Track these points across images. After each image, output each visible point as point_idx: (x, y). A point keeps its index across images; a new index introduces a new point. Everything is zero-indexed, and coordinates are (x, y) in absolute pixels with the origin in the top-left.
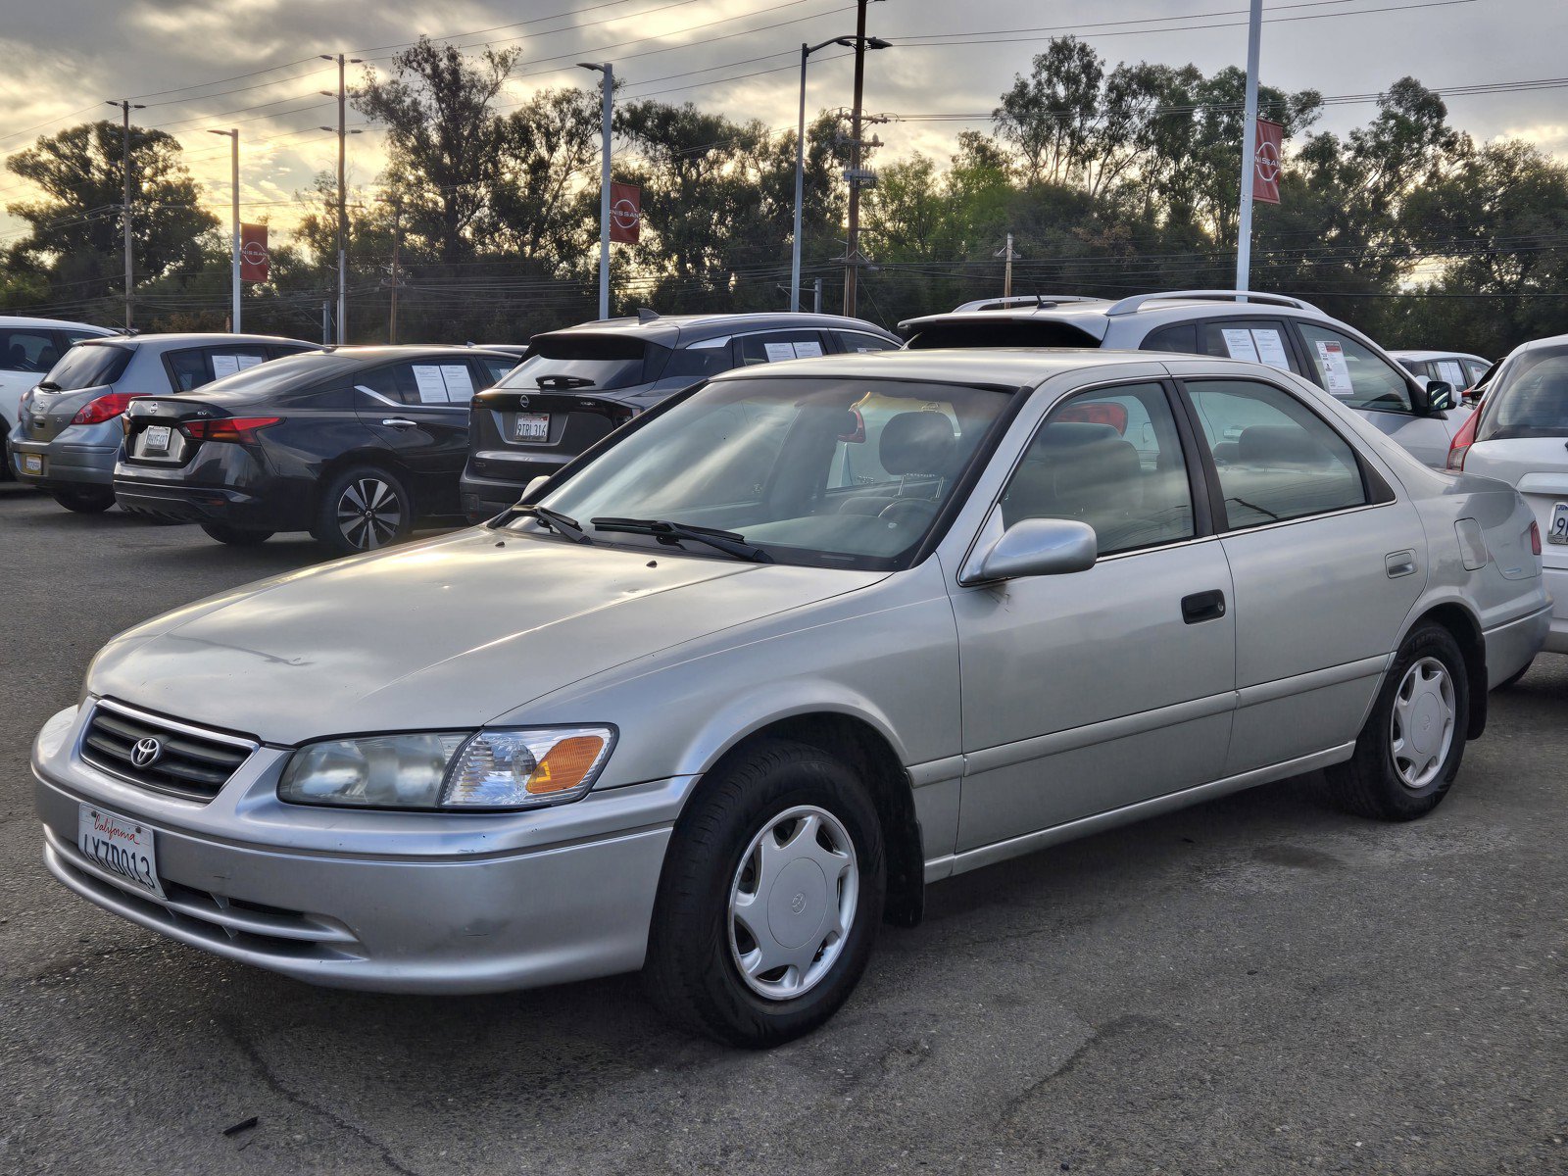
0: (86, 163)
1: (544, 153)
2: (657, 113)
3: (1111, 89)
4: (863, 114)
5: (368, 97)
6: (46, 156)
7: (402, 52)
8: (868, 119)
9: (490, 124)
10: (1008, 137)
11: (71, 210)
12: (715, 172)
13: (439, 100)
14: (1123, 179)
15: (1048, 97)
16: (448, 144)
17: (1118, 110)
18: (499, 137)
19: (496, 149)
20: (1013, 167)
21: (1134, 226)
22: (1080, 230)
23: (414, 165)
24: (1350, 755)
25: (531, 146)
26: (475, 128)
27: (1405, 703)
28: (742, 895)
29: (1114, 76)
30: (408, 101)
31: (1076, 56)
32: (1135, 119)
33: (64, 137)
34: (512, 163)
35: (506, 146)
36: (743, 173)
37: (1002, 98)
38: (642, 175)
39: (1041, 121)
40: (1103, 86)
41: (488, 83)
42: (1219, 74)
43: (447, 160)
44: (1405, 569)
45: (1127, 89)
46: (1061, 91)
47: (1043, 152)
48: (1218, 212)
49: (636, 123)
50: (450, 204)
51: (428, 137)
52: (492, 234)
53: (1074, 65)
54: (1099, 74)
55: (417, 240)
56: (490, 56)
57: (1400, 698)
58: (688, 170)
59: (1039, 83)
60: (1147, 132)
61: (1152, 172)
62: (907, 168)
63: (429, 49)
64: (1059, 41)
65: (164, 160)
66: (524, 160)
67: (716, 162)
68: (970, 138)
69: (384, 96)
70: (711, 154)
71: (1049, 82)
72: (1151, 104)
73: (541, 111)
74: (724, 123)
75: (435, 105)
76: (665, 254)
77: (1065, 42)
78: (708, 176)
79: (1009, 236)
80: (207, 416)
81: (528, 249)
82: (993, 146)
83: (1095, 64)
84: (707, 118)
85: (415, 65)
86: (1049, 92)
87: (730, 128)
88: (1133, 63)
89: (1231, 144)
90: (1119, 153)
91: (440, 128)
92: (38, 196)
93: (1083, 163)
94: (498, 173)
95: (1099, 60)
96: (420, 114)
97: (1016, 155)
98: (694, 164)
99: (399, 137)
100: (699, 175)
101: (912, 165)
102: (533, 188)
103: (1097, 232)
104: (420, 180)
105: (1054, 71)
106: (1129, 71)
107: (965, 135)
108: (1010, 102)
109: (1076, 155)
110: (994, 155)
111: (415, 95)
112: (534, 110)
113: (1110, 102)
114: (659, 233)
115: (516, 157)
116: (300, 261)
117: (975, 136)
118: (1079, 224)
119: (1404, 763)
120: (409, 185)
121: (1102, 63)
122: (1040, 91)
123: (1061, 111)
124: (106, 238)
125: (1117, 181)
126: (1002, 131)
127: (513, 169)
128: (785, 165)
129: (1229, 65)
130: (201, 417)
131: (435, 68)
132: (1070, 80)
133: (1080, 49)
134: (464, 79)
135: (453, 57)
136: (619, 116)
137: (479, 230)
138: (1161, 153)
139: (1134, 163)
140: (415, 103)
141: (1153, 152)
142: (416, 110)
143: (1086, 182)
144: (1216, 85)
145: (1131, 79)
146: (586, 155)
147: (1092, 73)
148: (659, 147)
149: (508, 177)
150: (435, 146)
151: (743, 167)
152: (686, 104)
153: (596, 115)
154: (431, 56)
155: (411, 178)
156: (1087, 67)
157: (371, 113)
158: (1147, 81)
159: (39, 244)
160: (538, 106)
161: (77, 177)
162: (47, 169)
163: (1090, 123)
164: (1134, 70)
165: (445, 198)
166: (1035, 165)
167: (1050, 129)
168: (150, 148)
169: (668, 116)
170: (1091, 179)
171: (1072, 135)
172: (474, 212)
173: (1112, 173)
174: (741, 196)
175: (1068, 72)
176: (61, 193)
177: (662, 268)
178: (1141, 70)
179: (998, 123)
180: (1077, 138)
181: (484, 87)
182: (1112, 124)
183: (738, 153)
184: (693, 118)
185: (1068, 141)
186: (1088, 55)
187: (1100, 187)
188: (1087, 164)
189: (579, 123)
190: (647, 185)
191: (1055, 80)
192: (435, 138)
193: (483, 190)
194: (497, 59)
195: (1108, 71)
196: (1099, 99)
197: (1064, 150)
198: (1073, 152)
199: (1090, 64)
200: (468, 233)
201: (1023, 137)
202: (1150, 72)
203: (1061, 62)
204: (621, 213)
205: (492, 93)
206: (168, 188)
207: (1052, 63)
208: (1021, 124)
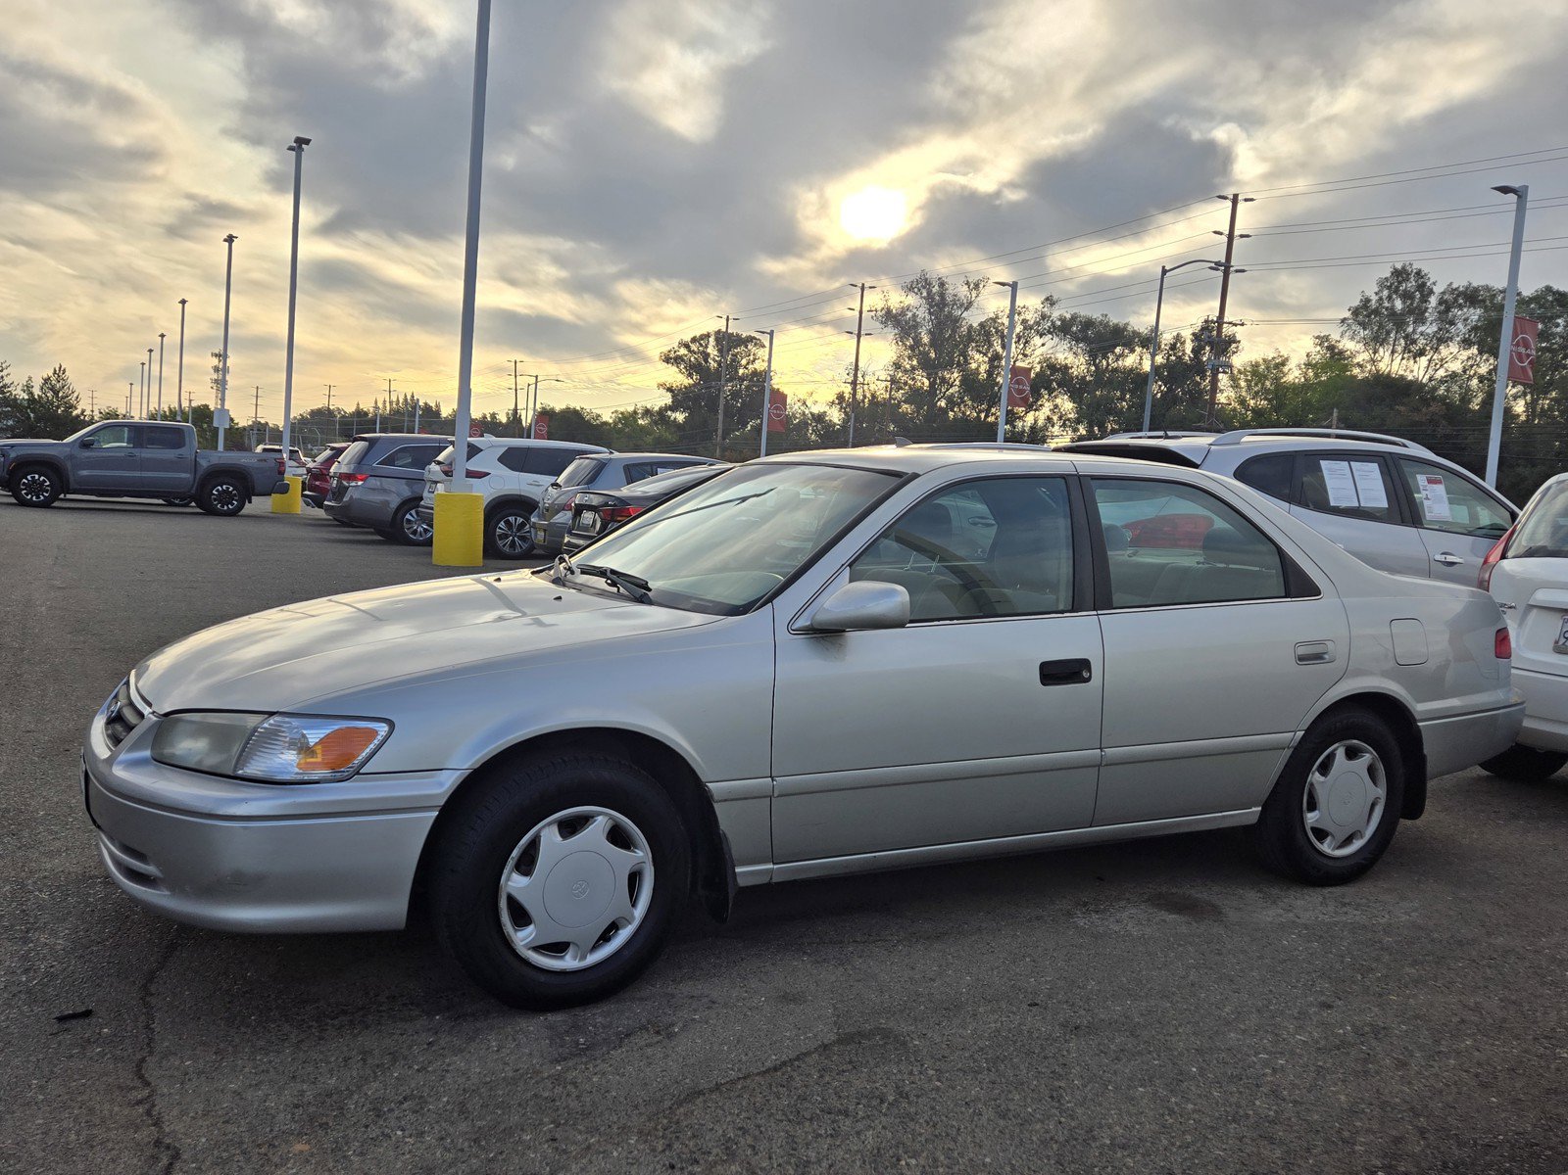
0: (706, 356)
1: (999, 349)
2: (1081, 322)
3: (1441, 302)
4: (1226, 320)
5: (883, 312)
6: (683, 351)
7: (908, 280)
8: (1230, 323)
9: (964, 330)
10: (1352, 338)
11: (694, 385)
12: (1120, 363)
13: (930, 313)
14: (1447, 371)
15: (1387, 309)
16: (933, 343)
17: (1445, 317)
18: (969, 338)
19: (966, 346)
20: (1356, 361)
21: (1449, 406)
22: (1402, 408)
23: (910, 358)
24: (1254, 820)
25: (991, 345)
26: (954, 331)
27: (1322, 779)
28: (515, 876)
29: (1443, 293)
30: (910, 314)
31: (1413, 278)
32: (1460, 325)
33: (694, 340)
34: (977, 356)
35: (974, 345)
36: (1140, 364)
37: (1349, 310)
38: (1066, 364)
39: (1381, 326)
40: (1433, 301)
41: (965, 301)
42: (1536, 291)
43: (933, 355)
44: (1322, 658)
45: (1454, 303)
46: (1399, 305)
47: (1381, 350)
48: (1528, 397)
49: (1063, 329)
50: (932, 385)
51: (921, 338)
52: (959, 405)
53: (1411, 285)
54: (1431, 292)
55: (906, 408)
56: (968, 283)
57: (1317, 773)
58: (1101, 361)
59: (1381, 299)
60: (1470, 336)
61: (1472, 366)
62: (1270, 361)
63: (926, 280)
64: (1399, 266)
65: (754, 354)
66: (985, 354)
67: (1122, 355)
68: (1322, 340)
69: (894, 311)
70: (1118, 350)
71: (1389, 298)
72: (1475, 314)
73: (999, 321)
74: (1129, 328)
75: (928, 317)
76: (1078, 421)
77: (1403, 268)
78: (1115, 365)
79: (1335, 410)
80: (615, 505)
81: (983, 415)
82: (1341, 346)
83: (1428, 284)
84: (1117, 325)
85: (916, 290)
86: (1389, 305)
87: (1134, 332)
88: (1460, 283)
89: (1543, 345)
90: (1444, 351)
91: (930, 332)
92: (678, 378)
93: (1415, 358)
94: (967, 362)
95: (1431, 281)
96: (917, 323)
97: (1358, 352)
98: (1105, 357)
99: (902, 336)
100: (1108, 364)
101: (1274, 358)
102: (990, 373)
103: (1418, 410)
104: (913, 368)
105: (1394, 290)
106: (1456, 289)
107: (1318, 337)
108: (1356, 312)
109: (1409, 352)
110: (1341, 353)
111: (915, 311)
112: (994, 320)
113: (1439, 312)
114: (1075, 405)
115: (980, 352)
116: (831, 421)
117: (1326, 338)
118: (1403, 404)
119: (1321, 834)
120: (905, 371)
121: (1434, 284)
122: (1380, 304)
123: (1399, 321)
124: (713, 404)
125: (1441, 373)
126: (1347, 334)
127: (979, 362)
128: (1173, 358)
129: (1544, 285)
130: (611, 505)
131: (929, 292)
132: (1406, 296)
133: (1416, 273)
134: (949, 299)
135: (942, 284)
136: (1053, 323)
137: (950, 400)
138: (1481, 352)
139: (1455, 358)
140: (914, 315)
141: (1474, 350)
142: (915, 321)
143: (1415, 373)
144: (1532, 299)
145: (1458, 296)
146: (1028, 352)
147: (1424, 290)
148: (1081, 345)
149: (974, 366)
150: (925, 344)
151: (1141, 359)
152: (1102, 315)
153: (1038, 323)
154: (927, 284)
155: (908, 366)
156: (1421, 287)
157: (885, 323)
158: (1471, 297)
159: (673, 408)
160: (997, 317)
161: (700, 364)
162: (683, 360)
163: (1421, 329)
164: (1461, 289)
165: (929, 379)
166: (1373, 361)
167: (1388, 333)
168: (746, 347)
169: (1088, 324)
170: (1417, 370)
171: (1406, 337)
172: (948, 390)
173: (1438, 366)
174: (1137, 381)
175: (1405, 291)
176: (690, 375)
177: (1075, 430)
178: (1467, 288)
179: (1344, 328)
180: (1410, 340)
181: (962, 305)
182: (1440, 329)
183: (1138, 349)
184: (1107, 325)
185: (1402, 342)
186: (1422, 277)
187: (1427, 377)
188: (1418, 359)
189: (1025, 328)
190: (1070, 371)
191: (1394, 296)
192: (926, 339)
193: (956, 375)
194: (972, 286)
195: (1438, 289)
196: (1430, 311)
197: (1399, 349)
198: (1406, 349)
199: (1424, 284)
200: (943, 403)
201: (1364, 339)
202: (1476, 290)
203: (1400, 283)
204: (1017, 387)
205: (966, 309)
206: (755, 373)
207: (1392, 284)
208: (1365, 329)
